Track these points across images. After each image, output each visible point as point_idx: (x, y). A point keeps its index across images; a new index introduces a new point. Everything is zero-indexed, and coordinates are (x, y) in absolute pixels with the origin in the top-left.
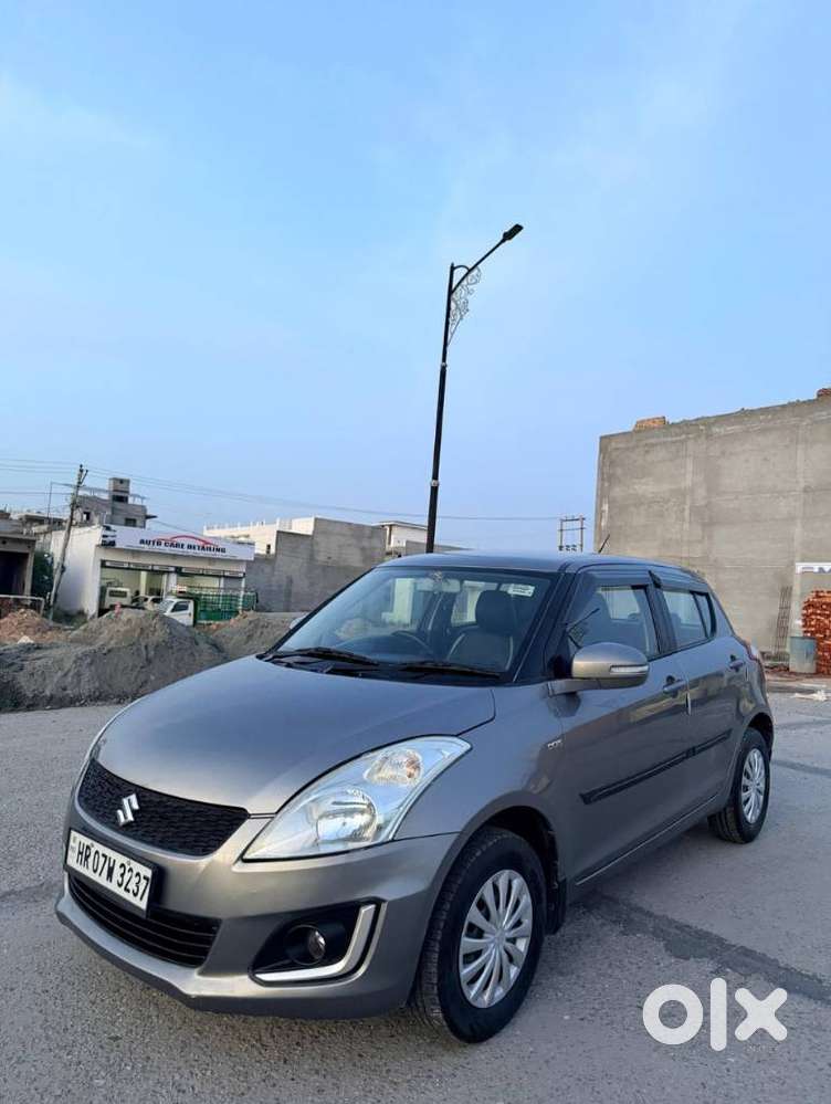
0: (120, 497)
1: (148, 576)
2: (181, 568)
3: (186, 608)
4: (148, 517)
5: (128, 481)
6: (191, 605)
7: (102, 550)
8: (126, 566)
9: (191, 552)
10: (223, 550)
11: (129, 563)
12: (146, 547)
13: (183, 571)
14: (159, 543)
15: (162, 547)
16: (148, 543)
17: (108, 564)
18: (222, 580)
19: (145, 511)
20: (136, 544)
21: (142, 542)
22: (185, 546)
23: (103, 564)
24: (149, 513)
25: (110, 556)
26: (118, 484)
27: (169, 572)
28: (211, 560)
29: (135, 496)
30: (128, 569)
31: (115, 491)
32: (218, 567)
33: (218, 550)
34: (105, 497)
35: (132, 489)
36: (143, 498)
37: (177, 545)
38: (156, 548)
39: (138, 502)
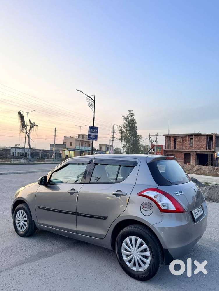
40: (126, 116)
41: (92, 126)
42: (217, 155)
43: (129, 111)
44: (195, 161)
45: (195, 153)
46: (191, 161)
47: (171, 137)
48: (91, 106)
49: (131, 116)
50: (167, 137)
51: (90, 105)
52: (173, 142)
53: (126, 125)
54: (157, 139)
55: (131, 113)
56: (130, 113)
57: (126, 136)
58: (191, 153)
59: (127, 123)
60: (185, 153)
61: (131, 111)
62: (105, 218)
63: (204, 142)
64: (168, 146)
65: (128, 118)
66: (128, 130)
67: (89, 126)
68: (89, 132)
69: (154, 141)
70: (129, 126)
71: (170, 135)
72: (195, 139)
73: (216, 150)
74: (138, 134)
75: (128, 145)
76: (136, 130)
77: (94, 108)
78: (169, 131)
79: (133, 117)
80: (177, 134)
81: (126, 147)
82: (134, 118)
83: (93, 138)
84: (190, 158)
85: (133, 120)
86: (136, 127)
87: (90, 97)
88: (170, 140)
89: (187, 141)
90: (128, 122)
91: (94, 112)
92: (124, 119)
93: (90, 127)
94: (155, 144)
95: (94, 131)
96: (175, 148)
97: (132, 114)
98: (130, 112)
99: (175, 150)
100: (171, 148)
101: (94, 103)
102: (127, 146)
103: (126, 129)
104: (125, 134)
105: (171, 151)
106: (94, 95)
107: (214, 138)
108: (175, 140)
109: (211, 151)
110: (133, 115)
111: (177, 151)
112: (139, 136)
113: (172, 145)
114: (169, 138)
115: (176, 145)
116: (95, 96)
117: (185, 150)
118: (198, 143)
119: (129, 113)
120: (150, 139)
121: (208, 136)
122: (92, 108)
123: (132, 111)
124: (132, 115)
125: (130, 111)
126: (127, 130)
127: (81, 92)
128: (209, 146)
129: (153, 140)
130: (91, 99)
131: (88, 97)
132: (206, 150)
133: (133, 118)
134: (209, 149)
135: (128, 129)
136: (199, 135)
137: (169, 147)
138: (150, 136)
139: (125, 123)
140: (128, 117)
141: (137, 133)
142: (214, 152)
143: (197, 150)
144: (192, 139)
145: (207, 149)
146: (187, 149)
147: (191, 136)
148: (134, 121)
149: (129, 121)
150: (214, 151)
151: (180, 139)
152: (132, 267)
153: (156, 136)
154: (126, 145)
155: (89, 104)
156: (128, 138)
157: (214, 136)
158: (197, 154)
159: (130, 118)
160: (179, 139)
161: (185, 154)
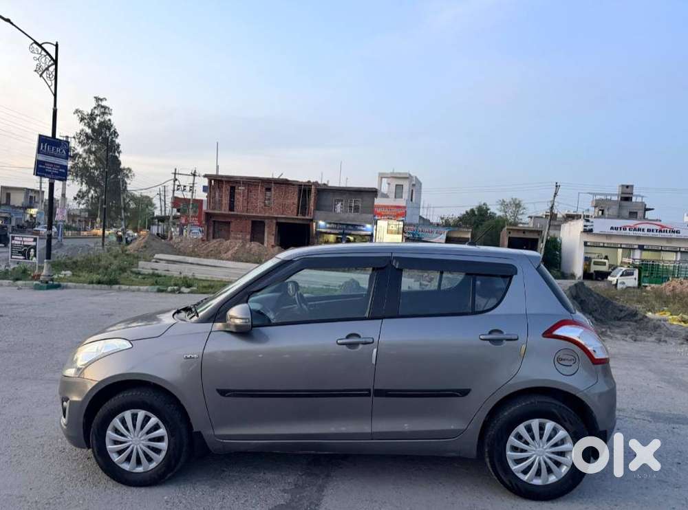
0: (626, 198)
1: (623, 251)
2: (643, 246)
3: (632, 274)
4: (647, 209)
5: (632, 186)
6: (636, 272)
7: (585, 235)
8: (602, 245)
9: (651, 234)
10: (678, 232)
11: (604, 243)
12: (614, 232)
13: (645, 247)
14: (625, 229)
15: (628, 231)
16: (616, 229)
17: (589, 244)
18: (679, 254)
19: (645, 205)
20: (607, 230)
21: (612, 228)
22: (646, 230)
23: (585, 244)
24: (647, 207)
25: (590, 239)
26: (625, 188)
27: (635, 249)
28: (669, 240)
29: (637, 196)
30: (604, 247)
31: (622, 193)
32: (675, 244)
33: (673, 232)
34: (615, 198)
35: (635, 192)
36: (642, 197)
37: (639, 230)
38: (623, 232)
39: (639, 200)
40: (87, 110)
41: (50, 135)
42: (316, 228)
43: (95, 98)
44: (273, 237)
45: (275, 221)
46: (266, 239)
47: (221, 181)
48: (44, 75)
49: (104, 113)
50: (213, 181)
51: (41, 72)
52: (228, 193)
53: (87, 135)
54: (193, 184)
55: (102, 107)
56: (99, 105)
57: (86, 168)
58: (266, 221)
59: (89, 131)
60: (254, 219)
61: (101, 100)
62: (464, 393)
63: (293, 199)
64: (215, 203)
65: (92, 117)
66: (94, 153)
67: (40, 136)
68: (39, 151)
69: (188, 188)
70: (95, 140)
71: (222, 176)
72: (275, 190)
73: (316, 217)
74: (122, 166)
75: (92, 192)
76: (117, 154)
77: (53, 82)
78: (218, 167)
79: (107, 117)
80: (237, 177)
81: (86, 198)
82: (110, 120)
83: (54, 174)
84: (264, 232)
85: (106, 126)
86: (118, 146)
87: (40, 46)
88: (220, 188)
89: (259, 195)
90: (93, 130)
91: (55, 95)
92: (82, 119)
93: (42, 139)
94: (189, 197)
95: (55, 150)
96: (232, 208)
97: (105, 108)
98: (100, 103)
99: (232, 213)
100: (223, 209)
101: (54, 67)
102: (90, 195)
103: (86, 147)
104: (84, 163)
105: (222, 214)
106: (55, 44)
107: (313, 191)
108: (233, 189)
109: (307, 217)
110: (107, 111)
111: (237, 215)
112: (125, 171)
113: (226, 200)
114: (217, 183)
115: (234, 201)
116: (57, 46)
117: (254, 214)
118: (281, 201)
119: (94, 106)
120: (177, 183)
121: (301, 185)
122: (49, 83)
123: (106, 100)
124: (105, 110)
125: (97, 99)
126: (89, 152)
127: (12, 23)
128: (303, 208)
129: (185, 186)
130: (43, 53)
131: (35, 46)
132: (297, 215)
133: (107, 119)
134: (303, 214)
135: (94, 149)
136: (283, 184)
137: (218, 205)
138: (177, 176)
139: (83, 130)
140: (92, 115)
141: (120, 164)
142: (312, 220)
143: (280, 216)
144: (269, 189)
145: (298, 213)
146: (257, 213)
147: (268, 184)
148: (110, 129)
149: (96, 127)
150: (311, 218)
151: (243, 188)
152: (532, 480)
153: (193, 177)
154: (88, 192)
155: (39, 66)
156: (94, 173)
157: (313, 187)
158: (278, 224)
159: (98, 118)
160: (240, 188)
161: (254, 223)
